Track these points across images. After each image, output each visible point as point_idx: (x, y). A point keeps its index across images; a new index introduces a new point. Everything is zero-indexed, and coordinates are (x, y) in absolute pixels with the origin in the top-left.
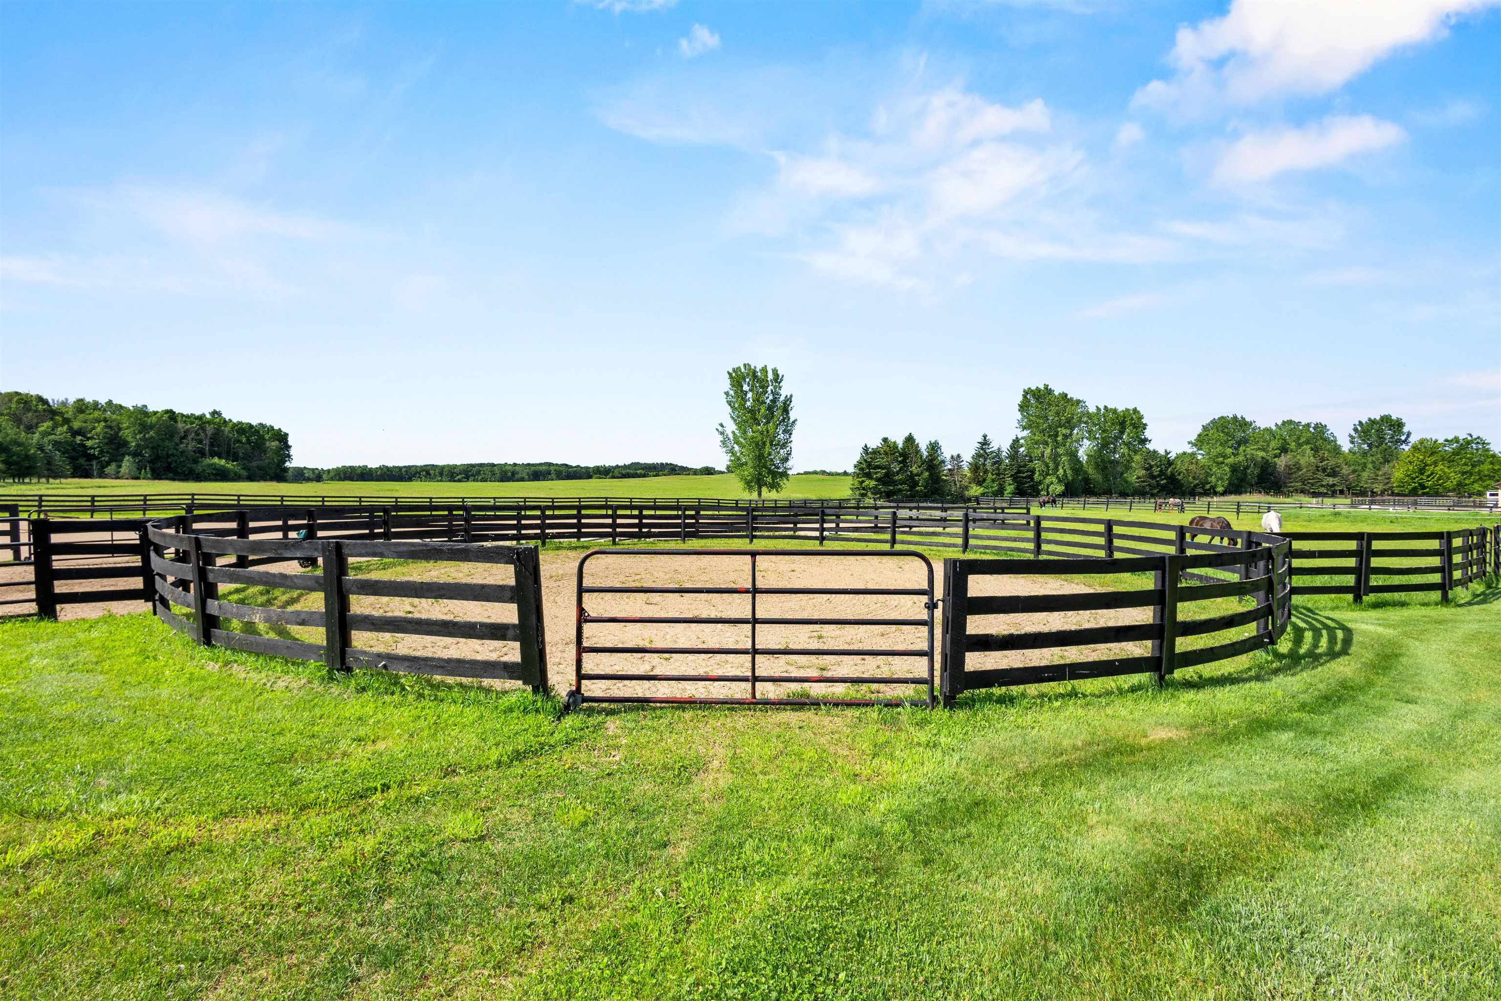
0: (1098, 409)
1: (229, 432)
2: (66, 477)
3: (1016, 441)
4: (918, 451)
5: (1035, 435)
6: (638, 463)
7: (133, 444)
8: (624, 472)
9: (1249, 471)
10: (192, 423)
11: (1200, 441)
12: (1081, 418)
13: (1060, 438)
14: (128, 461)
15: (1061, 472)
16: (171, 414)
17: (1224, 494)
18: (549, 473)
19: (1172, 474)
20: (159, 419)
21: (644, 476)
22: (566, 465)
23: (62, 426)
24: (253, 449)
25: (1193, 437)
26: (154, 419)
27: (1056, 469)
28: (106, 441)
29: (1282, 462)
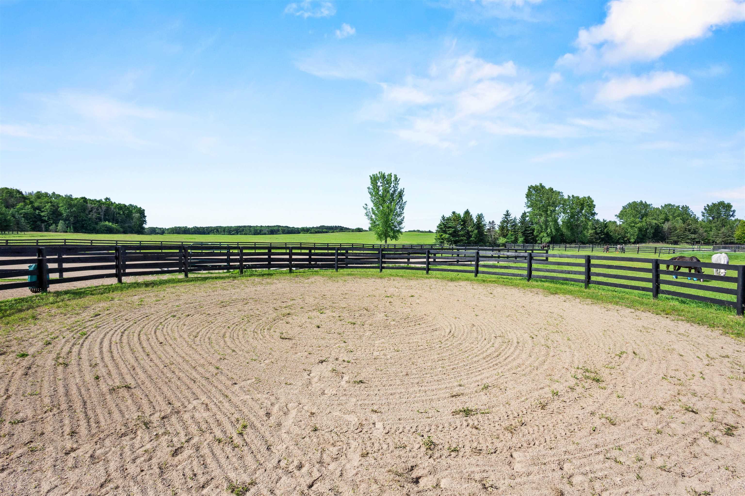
0: (569, 197)
1: (114, 208)
2: (27, 231)
3: (524, 214)
4: (471, 219)
5: (534, 210)
6: (324, 226)
7: (65, 215)
8: (316, 230)
9: (648, 231)
10: (95, 204)
11: (621, 216)
12: (560, 201)
13: (549, 212)
14: (61, 223)
15: (549, 230)
16: (84, 199)
17: (634, 243)
18: (278, 231)
19: (607, 232)
20: (78, 202)
21: (327, 232)
22: (287, 227)
23: (29, 205)
24: (126, 217)
25: (618, 213)
26: (76, 202)
27: (546, 229)
28: (51, 213)
29: (666, 226)
